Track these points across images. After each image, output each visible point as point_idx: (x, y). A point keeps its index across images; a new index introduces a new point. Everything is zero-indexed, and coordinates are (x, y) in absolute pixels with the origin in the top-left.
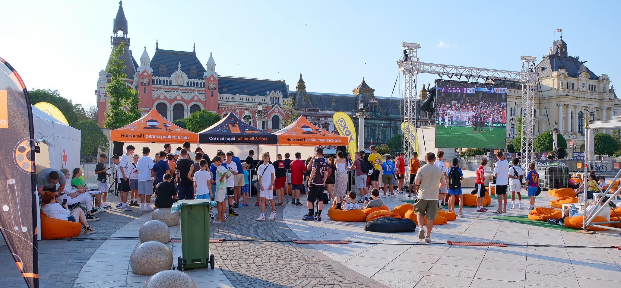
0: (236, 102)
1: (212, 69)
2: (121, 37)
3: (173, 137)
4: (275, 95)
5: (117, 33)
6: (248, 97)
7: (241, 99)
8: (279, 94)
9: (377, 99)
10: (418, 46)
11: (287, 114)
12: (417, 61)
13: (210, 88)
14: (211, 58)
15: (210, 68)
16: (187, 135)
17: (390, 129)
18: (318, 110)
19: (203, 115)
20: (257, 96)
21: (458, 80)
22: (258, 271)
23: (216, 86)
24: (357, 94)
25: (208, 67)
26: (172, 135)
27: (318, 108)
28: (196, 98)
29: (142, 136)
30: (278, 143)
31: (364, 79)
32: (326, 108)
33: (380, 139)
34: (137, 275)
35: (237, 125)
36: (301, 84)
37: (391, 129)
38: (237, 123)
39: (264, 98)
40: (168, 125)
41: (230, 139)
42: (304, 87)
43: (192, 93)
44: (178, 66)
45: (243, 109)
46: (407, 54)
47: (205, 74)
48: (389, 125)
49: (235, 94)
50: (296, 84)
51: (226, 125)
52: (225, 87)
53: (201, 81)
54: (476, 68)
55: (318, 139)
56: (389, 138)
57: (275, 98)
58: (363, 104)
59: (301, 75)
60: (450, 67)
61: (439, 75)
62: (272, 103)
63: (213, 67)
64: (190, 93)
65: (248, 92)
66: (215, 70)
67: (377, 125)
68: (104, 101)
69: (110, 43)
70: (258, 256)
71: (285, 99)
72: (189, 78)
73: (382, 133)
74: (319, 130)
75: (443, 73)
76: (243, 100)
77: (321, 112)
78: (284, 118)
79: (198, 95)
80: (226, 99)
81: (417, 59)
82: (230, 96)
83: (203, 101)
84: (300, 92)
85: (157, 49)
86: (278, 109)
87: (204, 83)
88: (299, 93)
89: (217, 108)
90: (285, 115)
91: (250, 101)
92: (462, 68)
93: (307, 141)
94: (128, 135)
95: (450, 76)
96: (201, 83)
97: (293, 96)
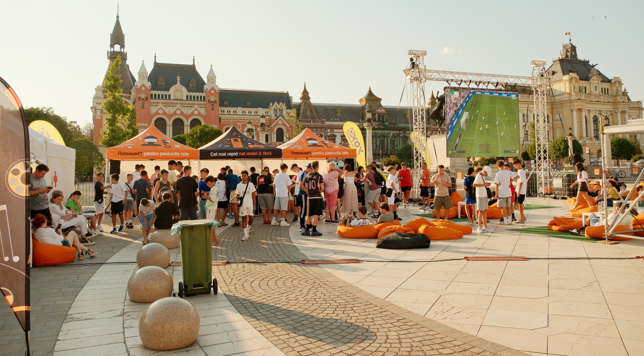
0: (238, 115)
1: (212, 82)
2: (118, 51)
3: (172, 154)
4: (279, 106)
5: (114, 48)
6: (250, 109)
7: (243, 112)
8: (284, 106)
9: (384, 109)
10: (425, 53)
11: (291, 127)
12: (424, 68)
13: (211, 102)
14: (211, 71)
15: (210, 81)
16: (187, 151)
18: (324, 121)
19: (203, 129)
20: (260, 109)
21: (467, 86)
22: (264, 295)
23: (217, 99)
24: (364, 103)
25: (208, 80)
26: (171, 152)
27: (323, 119)
28: (196, 113)
29: (140, 154)
30: (282, 157)
31: (370, 88)
32: (331, 119)
33: (389, 149)
34: (136, 304)
35: (239, 139)
36: (305, 95)
37: (401, 139)
38: (239, 138)
39: (267, 110)
40: (167, 141)
42: (309, 98)
43: (192, 107)
44: (178, 79)
45: (246, 122)
46: (414, 61)
47: (205, 87)
48: (398, 135)
49: (237, 107)
50: (300, 95)
51: (228, 139)
52: (226, 100)
53: (201, 94)
54: (486, 74)
55: (325, 151)
56: (399, 148)
57: (278, 110)
58: (370, 114)
59: (305, 85)
60: (458, 74)
61: (447, 82)
62: (275, 116)
63: (214, 79)
64: (190, 107)
65: (250, 104)
66: (215, 82)
67: (385, 135)
68: (100, 118)
69: (107, 57)
70: (264, 279)
71: (289, 111)
72: (189, 91)
73: (391, 144)
74: (326, 143)
75: (452, 80)
76: (245, 112)
77: (327, 123)
78: (288, 131)
79: (198, 109)
80: (228, 112)
81: (424, 66)
82: (232, 109)
83: (203, 115)
84: (305, 103)
85: (155, 63)
86: (282, 121)
87: (204, 97)
88: (304, 104)
89: (219, 122)
90: (290, 127)
91: (253, 113)
92: (471, 74)
93: (313, 154)
94: (125, 153)
95: (459, 83)
96: (201, 97)
97: (298, 107)
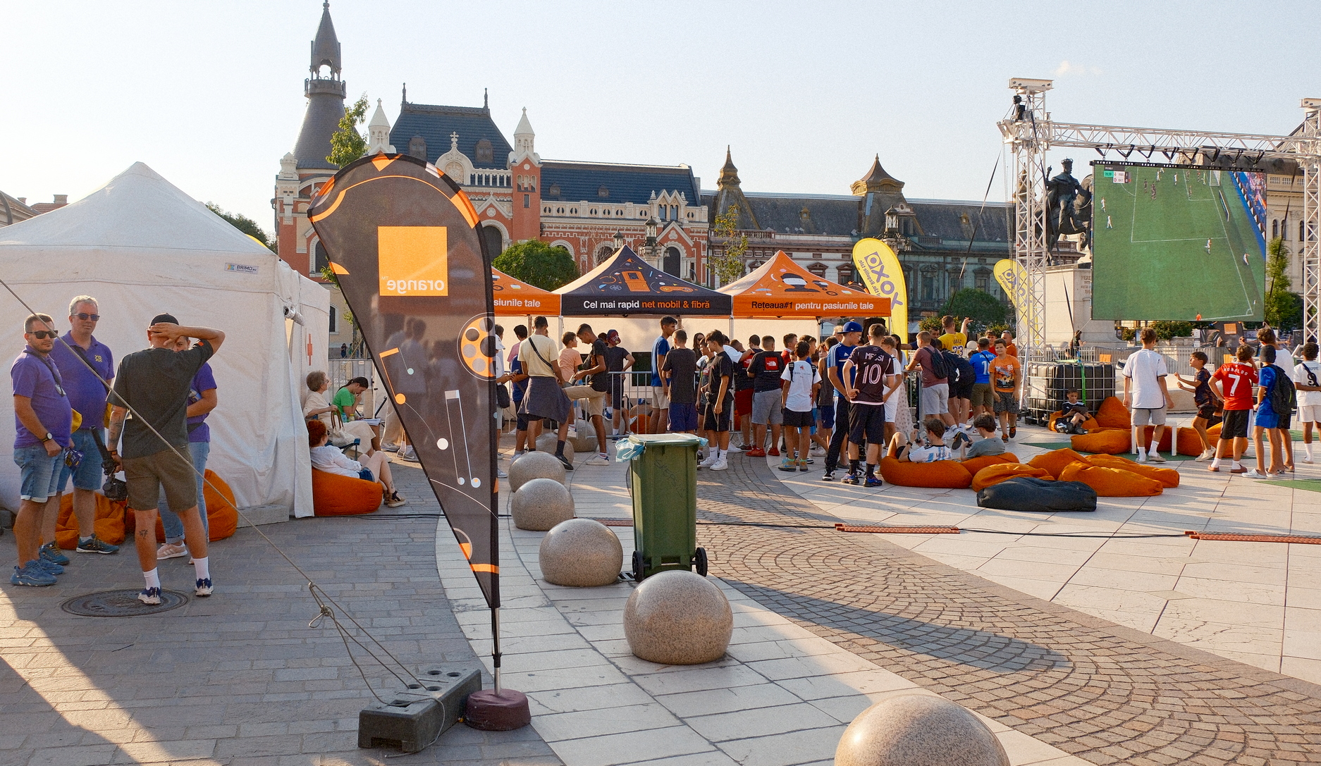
0: (580, 218)
1: (527, 145)
2: (326, 79)
3: (507, 303)
4: (670, 199)
5: (319, 72)
6: (607, 206)
7: (591, 212)
8: (681, 199)
9: (909, 205)
10: (1047, 85)
11: (697, 245)
12: (1046, 119)
13: (523, 189)
14: (524, 121)
15: (522, 143)
16: (534, 298)
17: (944, 275)
18: (770, 233)
20: (629, 205)
21: (1145, 160)
23: (535, 183)
24: (862, 193)
25: (517, 141)
27: (769, 229)
28: (491, 213)
30: (732, 313)
31: (877, 158)
32: (787, 229)
33: (919, 298)
35: (639, 274)
36: (729, 175)
37: (947, 274)
38: (639, 270)
39: (643, 207)
41: (629, 305)
42: (737, 181)
43: (482, 200)
44: (452, 140)
45: (610, 234)
46: (1021, 104)
47: (511, 156)
48: (941, 266)
49: (578, 200)
50: (718, 175)
52: (555, 185)
53: (501, 172)
54: (1190, 132)
56: (941, 296)
57: (669, 208)
58: (894, 218)
59: (729, 152)
60: (1123, 131)
61: (1098, 150)
62: (663, 220)
63: (530, 140)
64: (479, 200)
65: (607, 195)
66: (533, 146)
67: (911, 265)
68: (291, 223)
69: (304, 93)
71: (692, 209)
72: (476, 166)
73: (924, 285)
75: (1109, 146)
76: (596, 213)
77: (778, 237)
78: (690, 254)
79: (496, 204)
80: (558, 211)
81: (1046, 115)
82: (568, 205)
83: (507, 217)
84: (728, 192)
85: (404, 103)
86: (677, 233)
87: (508, 179)
88: (725, 194)
89: (540, 233)
90: (694, 246)
91: (613, 215)
92: (1154, 131)
95: (1126, 152)
96: (502, 178)
97: (712, 201)
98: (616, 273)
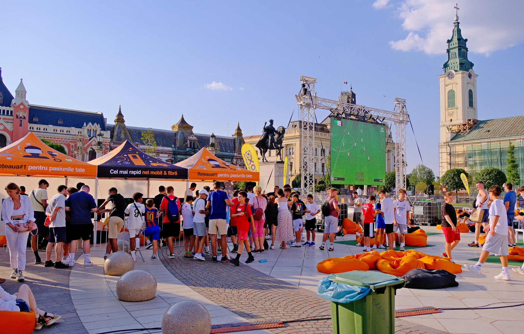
0: (48, 133)
1: (22, 97)
4: (93, 127)
6: (62, 128)
7: (54, 130)
8: (97, 127)
9: (195, 136)
12: (315, 95)
13: (19, 117)
14: (21, 85)
15: (20, 95)
20: (73, 128)
23: (26, 115)
24: (176, 130)
25: (17, 94)
27: (137, 143)
28: (1, 127)
31: (183, 116)
32: (145, 143)
36: (120, 118)
39: (80, 129)
42: (123, 121)
47: (13, 101)
49: (48, 125)
50: (115, 118)
52: (36, 116)
53: (8, 108)
57: (92, 130)
59: (120, 108)
61: (331, 111)
63: (24, 94)
65: (62, 123)
66: (25, 97)
71: (103, 132)
76: (56, 131)
77: (141, 146)
79: (5, 124)
80: (37, 129)
82: (42, 127)
83: (10, 130)
84: (119, 126)
87: (11, 112)
91: (65, 132)
96: (8, 111)
97: (112, 129)
98: (125, 155)
